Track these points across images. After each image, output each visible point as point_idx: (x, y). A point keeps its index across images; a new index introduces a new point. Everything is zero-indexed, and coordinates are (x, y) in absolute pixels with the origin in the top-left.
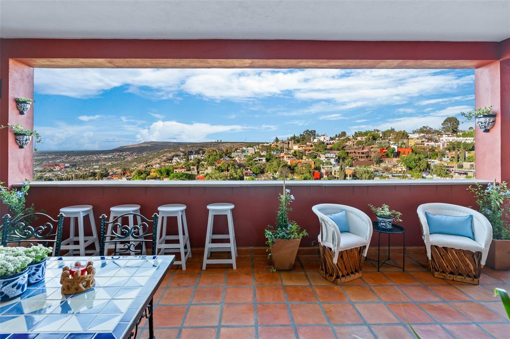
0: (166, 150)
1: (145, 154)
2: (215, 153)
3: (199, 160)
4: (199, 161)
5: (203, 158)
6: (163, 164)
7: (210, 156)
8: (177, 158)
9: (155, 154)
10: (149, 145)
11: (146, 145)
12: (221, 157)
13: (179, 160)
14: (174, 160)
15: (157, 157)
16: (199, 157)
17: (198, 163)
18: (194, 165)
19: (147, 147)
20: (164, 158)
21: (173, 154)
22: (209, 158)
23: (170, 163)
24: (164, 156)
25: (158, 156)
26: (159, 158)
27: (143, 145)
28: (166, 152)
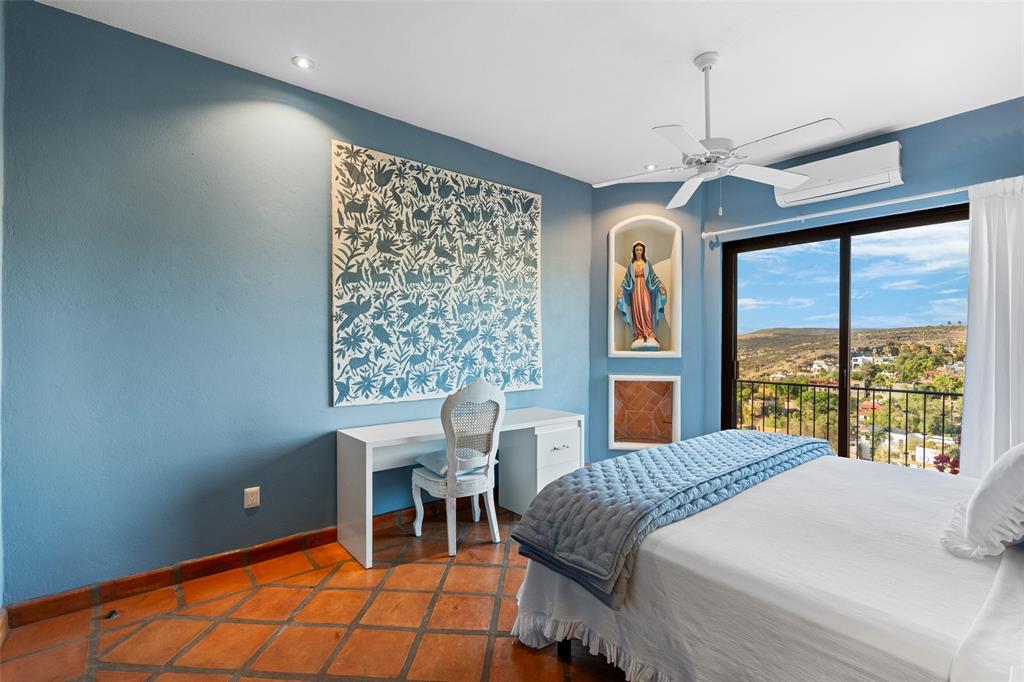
0: (804, 344)
1: (760, 353)
2: (923, 352)
3: (873, 367)
4: (874, 370)
5: (886, 363)
6: (792, 373)
7: (906, 358)
8: (822, 362)
9: (782, 352)
10: (771, 335)
11: (763, 335)
12: (938, 362)
13: (826, 367)
14: (815, 366)
15: (784, 359)
16: (879, 361)
17: (873, 374)
18: (860, 379)
19: (766, 338)
20: (800, 361)
21: (821, 352)
22: (903, 363)
23: (808, 371)
24: (799, 357)
25: (786, 357)
26: (788, 361)
27: (758, 335)
28: (804, 349)
